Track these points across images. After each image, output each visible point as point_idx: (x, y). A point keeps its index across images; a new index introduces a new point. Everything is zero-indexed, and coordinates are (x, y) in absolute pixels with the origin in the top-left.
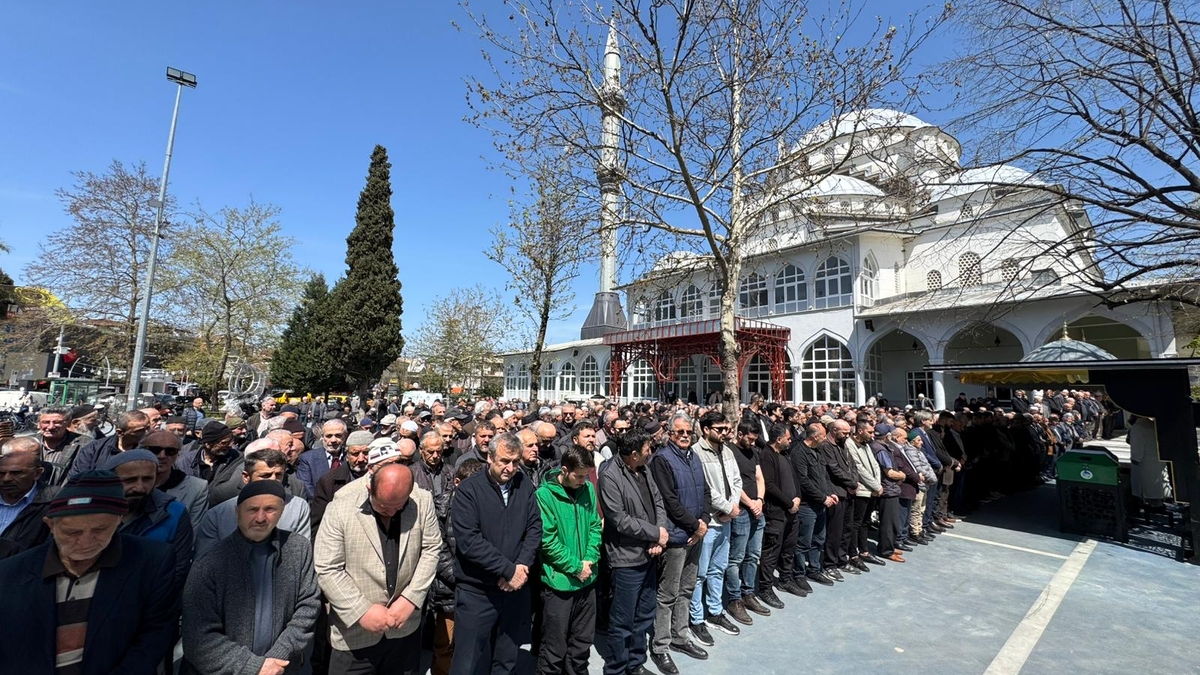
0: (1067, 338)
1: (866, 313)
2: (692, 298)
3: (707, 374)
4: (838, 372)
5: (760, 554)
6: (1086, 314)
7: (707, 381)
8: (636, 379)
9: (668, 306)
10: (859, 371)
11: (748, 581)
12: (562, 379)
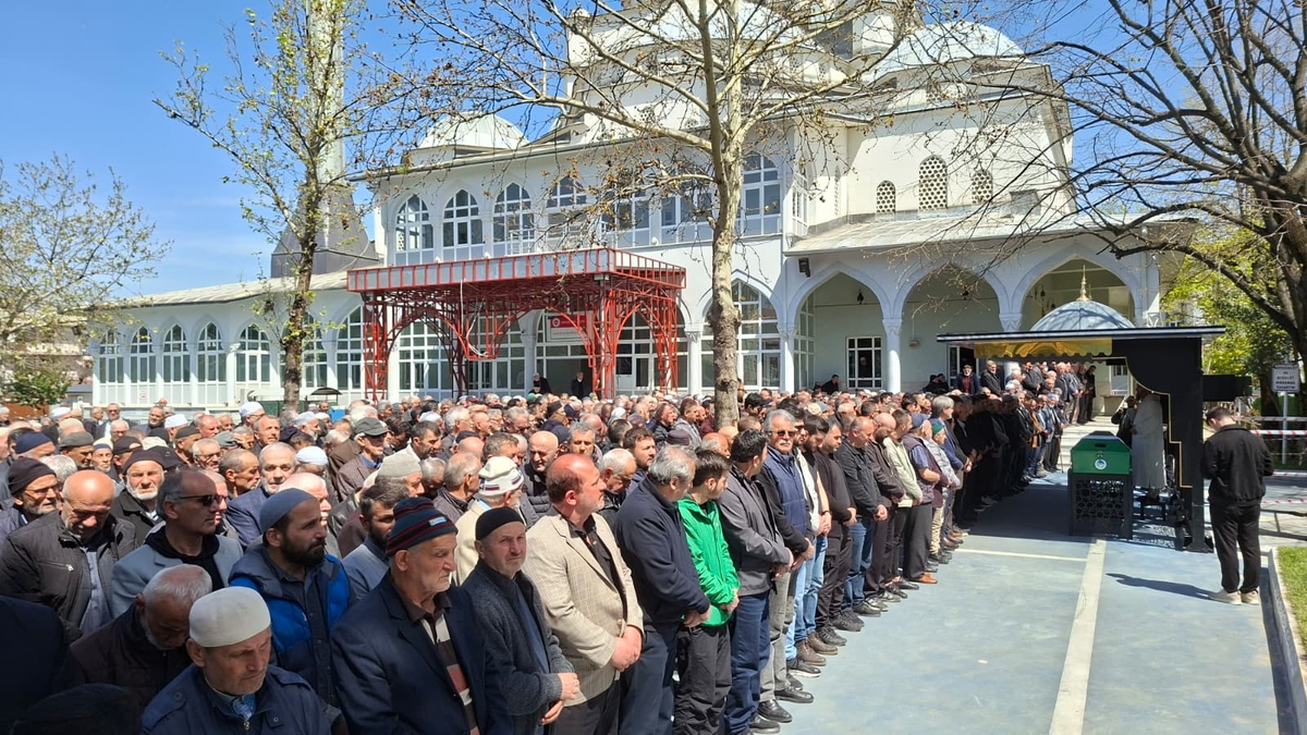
0: (1084, 298)
1: (800, 247)
2: (512, 208)
3: (544, 345)
4: (756, 340)
5: (822, 581)
6: (1072, 257)
7: (544, 358)
8: (405, 355)
9: (468, 219)
10: (787, 338)
11: (809, 617)
12: (240, 359)
